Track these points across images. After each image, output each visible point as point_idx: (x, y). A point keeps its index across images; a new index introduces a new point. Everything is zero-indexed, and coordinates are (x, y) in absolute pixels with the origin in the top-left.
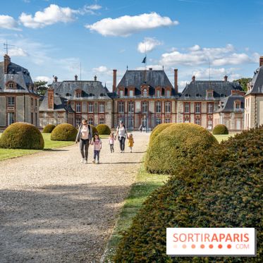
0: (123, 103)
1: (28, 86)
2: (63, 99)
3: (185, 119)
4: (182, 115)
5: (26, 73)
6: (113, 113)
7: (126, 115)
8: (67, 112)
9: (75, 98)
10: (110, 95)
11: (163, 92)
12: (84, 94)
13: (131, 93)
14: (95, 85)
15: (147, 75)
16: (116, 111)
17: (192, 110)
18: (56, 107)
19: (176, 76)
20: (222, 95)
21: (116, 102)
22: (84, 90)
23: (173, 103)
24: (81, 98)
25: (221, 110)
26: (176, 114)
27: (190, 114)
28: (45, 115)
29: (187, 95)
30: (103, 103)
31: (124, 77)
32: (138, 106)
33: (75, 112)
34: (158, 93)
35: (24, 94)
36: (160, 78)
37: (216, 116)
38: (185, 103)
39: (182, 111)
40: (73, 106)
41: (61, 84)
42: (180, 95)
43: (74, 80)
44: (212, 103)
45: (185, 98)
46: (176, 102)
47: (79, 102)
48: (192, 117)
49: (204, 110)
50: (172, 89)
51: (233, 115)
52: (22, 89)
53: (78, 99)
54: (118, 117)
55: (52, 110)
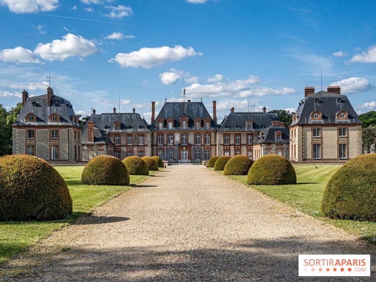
0: (163, 135)
1: (71, 119)
2: (102, 132)
3: (225, 151)
4: (222, 147)
5: (69, 106)
6: (152, 145)
7: (165, 147)
8: (107, 144)
9: (114, 131)
10: (149, 127)
11: (202, 124)
12: (123, 127)
13: (170, 125)
14: (134, 117)
15: (186, 107)
16: (155, 144)
17: (232, 142)
18: (96, 139)
19: (215, 107)
20: (261, 127)
21: (155, 134)
22: (123, 122)
23: (213, 134)
24: (120, 131)
25: (261, 141)
26: (216, 145)
27: (230, 145)
28: (85, 148)
29: (226, 127)
30: (142, 135)
31: (163, 110)
32: (177, 138)
33: (114, 144)
34: (198, 124)
35: (68, 126)
36: (198, 110)
37: (256, 148)
38: (225, 135)
39: (222, 143)
40: (112, 139)
41: (100, 117)
42: (219, 126)
43: (113, 112)
44: (252, 134)
45: (225, 130)
46: (215, 134)
47: (118, 135)
48: (232, 148)
49: (244, 141)
50: (211, 120)
51: (274, 146)
52: (66, 121)
53: (117, 131)
54: (157, 149)
55: (92, 143)
